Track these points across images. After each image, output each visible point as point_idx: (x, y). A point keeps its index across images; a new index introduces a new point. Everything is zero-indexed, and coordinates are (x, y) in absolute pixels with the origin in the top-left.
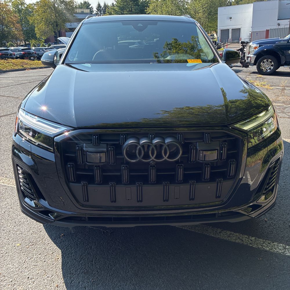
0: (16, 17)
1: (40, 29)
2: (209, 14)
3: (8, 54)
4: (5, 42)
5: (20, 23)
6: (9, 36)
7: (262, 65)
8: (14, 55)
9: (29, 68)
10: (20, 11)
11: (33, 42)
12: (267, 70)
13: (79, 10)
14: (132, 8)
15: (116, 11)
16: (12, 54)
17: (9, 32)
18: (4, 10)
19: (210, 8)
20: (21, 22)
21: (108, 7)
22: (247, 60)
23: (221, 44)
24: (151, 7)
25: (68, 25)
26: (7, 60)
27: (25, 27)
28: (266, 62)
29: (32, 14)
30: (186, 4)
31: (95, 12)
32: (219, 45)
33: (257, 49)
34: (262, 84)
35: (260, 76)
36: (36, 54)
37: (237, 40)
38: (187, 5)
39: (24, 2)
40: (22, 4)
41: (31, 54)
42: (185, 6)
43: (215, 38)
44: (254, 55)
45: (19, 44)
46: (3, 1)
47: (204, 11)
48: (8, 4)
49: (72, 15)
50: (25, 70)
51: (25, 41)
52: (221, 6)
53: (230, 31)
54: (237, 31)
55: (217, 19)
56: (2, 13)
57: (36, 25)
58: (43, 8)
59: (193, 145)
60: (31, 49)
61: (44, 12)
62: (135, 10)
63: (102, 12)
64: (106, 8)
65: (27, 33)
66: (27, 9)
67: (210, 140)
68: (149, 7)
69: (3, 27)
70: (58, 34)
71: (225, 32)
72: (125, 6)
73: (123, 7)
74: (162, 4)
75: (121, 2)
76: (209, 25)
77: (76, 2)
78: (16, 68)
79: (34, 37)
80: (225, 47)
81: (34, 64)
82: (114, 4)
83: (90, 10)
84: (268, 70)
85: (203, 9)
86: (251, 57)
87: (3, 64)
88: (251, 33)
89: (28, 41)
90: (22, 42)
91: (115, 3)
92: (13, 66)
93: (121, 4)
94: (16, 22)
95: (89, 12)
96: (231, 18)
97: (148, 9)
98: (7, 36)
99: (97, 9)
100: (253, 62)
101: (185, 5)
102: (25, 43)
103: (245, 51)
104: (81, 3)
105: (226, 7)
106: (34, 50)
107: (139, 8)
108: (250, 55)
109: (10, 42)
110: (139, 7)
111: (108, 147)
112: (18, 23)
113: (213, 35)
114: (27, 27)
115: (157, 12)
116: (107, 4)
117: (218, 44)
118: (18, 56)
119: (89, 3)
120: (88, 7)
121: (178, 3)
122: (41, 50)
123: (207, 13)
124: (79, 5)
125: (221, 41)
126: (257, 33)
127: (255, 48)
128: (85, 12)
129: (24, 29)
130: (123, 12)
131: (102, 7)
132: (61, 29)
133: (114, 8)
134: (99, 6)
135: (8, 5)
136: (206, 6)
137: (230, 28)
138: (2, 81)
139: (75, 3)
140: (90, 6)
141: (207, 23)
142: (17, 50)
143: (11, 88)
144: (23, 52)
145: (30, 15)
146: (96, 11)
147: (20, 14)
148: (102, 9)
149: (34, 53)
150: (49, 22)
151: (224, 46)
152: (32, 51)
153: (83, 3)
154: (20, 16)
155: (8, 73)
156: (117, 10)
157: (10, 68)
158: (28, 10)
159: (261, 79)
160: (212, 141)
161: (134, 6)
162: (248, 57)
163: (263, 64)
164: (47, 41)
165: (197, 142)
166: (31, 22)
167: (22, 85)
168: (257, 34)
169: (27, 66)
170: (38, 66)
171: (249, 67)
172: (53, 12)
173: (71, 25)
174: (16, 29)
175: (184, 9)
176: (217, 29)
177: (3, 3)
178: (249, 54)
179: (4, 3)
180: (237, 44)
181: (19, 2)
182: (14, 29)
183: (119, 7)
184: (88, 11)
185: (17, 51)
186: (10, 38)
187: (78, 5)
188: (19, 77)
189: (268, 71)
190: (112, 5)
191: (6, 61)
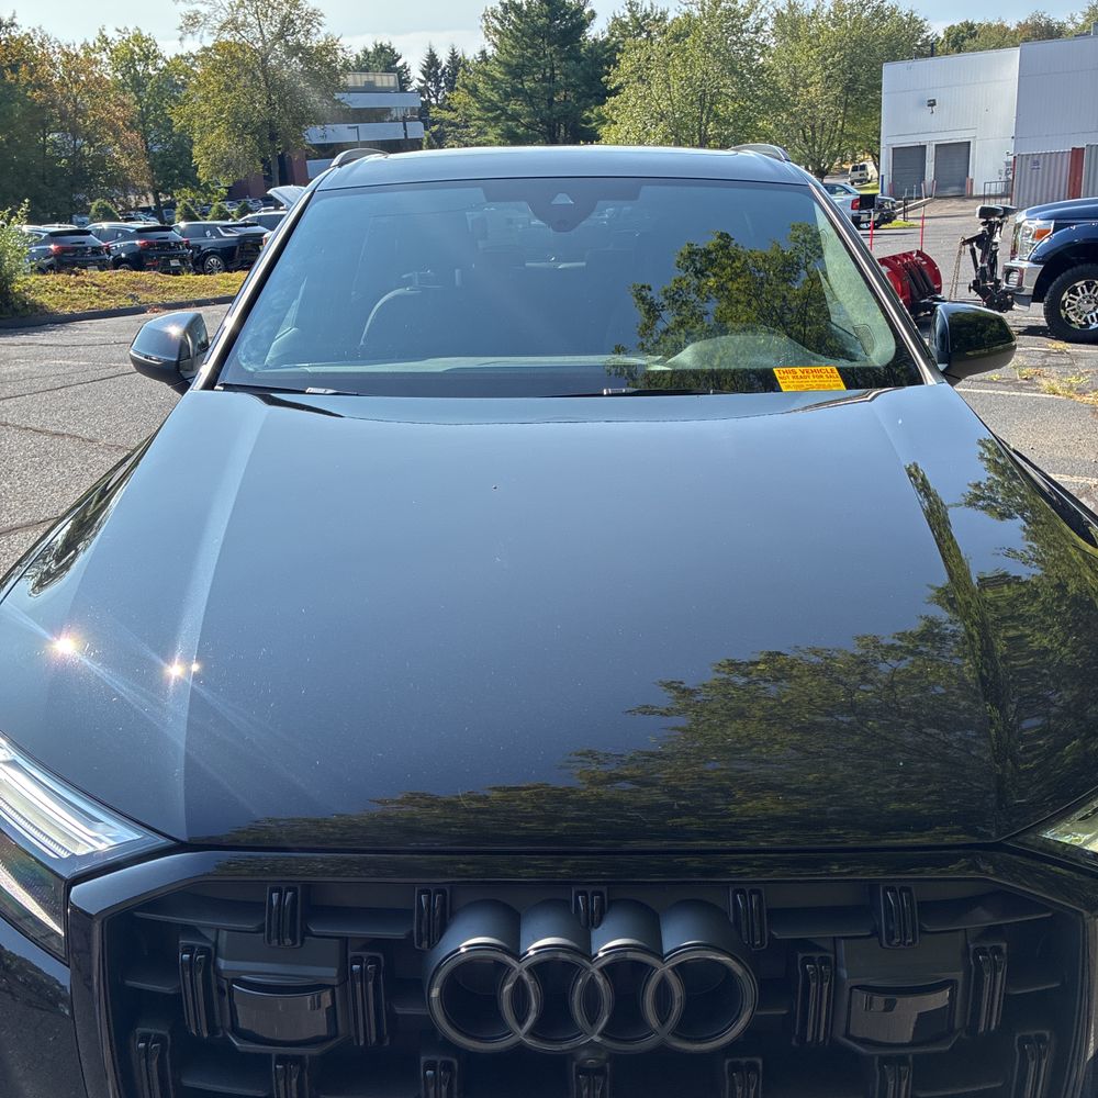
0: (123, 105)
1: (210, 151)
2: (848, 89)
3: (86, 248)
4: (82, 197)
5: (141, 127)
6: (100, 175)
7: (1067, 304)
8: (108, 251)
9: (158, 306)
10: (138, 83)
11: (183, 197)
12: (1088, 325)
13: (358, 77)
14: (553, 70)
15: (493, 79)
16: (101, 248)
17: (99, 162)
18: (83, 78)
19: (851, 67)
20: (144, 123)
21: (463, 66)
22: (1007, 281)
23: (893, 203)
24: (626, 65)
25: (314, 135)
26: (77, 275)
27: (159, 141)
28: (1082, 289)
29: (184, 93)
30: (759, 51)
31: (415, 84)
32: (885, 210)
33: (1046, 241)
34: (1071, 388)
35: (1060, 345)
36: (189, 248)
37: (956, 188)
38: (762, 54)
39: (154, 51)
40: (149, 56)
41: (170, 247)
42: (754, 60)
43: (869, 178)
44: (1035, 261)
45: (133, 205)
46: (78, 47)
47: (829, 77)
48: (98, 56)
49: (330, 97)
50: (145, 312)
51: (156, 195)
52: (894, 58)
53: (930, 153)
54: (956, 154)
55: (879, 109)
56: (75, 90)
57: (196, 137)
58: (223, 72)
59: (817, 955)
60: (170, 229)
61: (228, 89)
62: (567, 76)
63: (443, 85)
64: (456, 69)
65: (163, 163)
66: (165, 75)
67: (914, 930)
68: (616, 63)
69: (78, 142)
70: (276, 169)
71: (909, 158)
72: (527, 63)
73: (521, 67)
74: (669, 55)
75: (513, 47)
76: (849, 129)
77: (343, 49)
78: (111, 304)
79: (188, 177)
80: (910, 214)
81: (176, 288)
82: (489, 53)
83: (400, 77)
84: (1093, 321)
85: (825, 68)
86: (1022, 271)
87: (62, 291)
88: (1011, 159)
89: (167, 194)
90: (144, 198)
91: (491, 50)
92: (98, 297)
93: (513, 56)
94: (124, 124)
95: (392, 84)
96: (932, 103)
97: (614, 71)
98: (92, 175)
99: (424, 73)
100: (1029, 288)
101: (756, 57)
102: (157, 199)
103: (996, 244)
104: (366, 52)
105: (916, 63)
106: (183, 233)
107: (582, 69)
108: (1015, 263)
109: (98, 201)
110: (582, 63)
111: (351, 954)
112: (132, 126)
113: (863, 168)
114: (166, 142)
115: (649, 83)
116: (460, 55)
117: (881, 206)
118: (123, 255)
119: (393, 51)
120: (389, 64)
121: (728, 51)
122: (208, 233)
123: (838, 86)
124: (358, 57)
125: (895, 193)
126: (1035, 161)
127: (1040, 234)
128: (379, 84)
129: (155, 150)
130: (522, 83)
131: (444, 64)
132: (287, 149)
133: (488, 68)
134: (432, 60)
135: (96, 62)
136: (836, 59)
137: (930, 141)
138: (46, 362)
139: (340, 53)
140: (397, 60)
141: (840, 122)
142: (118, 231)
143: (76, 394)
144: (140, 238)
145: (176, 99)
146: (421, 81)
147: (141, 94)
148: (443, 72)
149: (181, 243)
150: (245, 126)
151: (905, 211)
152: (175, 236)
153: (371, 49)
154: (140, 100)
155: (78, 324)
156: (498, 75)
157: (86, 305)
158: (168, 80)
159: (1064, 361)
160: (923, 932)
161: (562, 60)
162: (1009, 271)
163: (1071, 298)
164: (234, 194)
165: (839, 938)
166: (178, 123)
167: (119, 379)
168: (1037, 163)
169: (150, 297)
170: (192, 294)
171: (1012, 309)
172: (258, 88)
173: (325, 136)
174: (125, 149)
175: (750, 71)
176: (879, 143)
177: (77, 55)
178: (1012, 259)
179: (82, 55)
180: (955, 203)
181: (137, 49)
182: (115, 152)
183: (507, 65)
184: (389, 80)
185: (120, 235)
186: (102, 184)
187: (353, 59)
188: (115, 343)
189: (1091, 328)
190: (478, 56)
191: (73, 276)
